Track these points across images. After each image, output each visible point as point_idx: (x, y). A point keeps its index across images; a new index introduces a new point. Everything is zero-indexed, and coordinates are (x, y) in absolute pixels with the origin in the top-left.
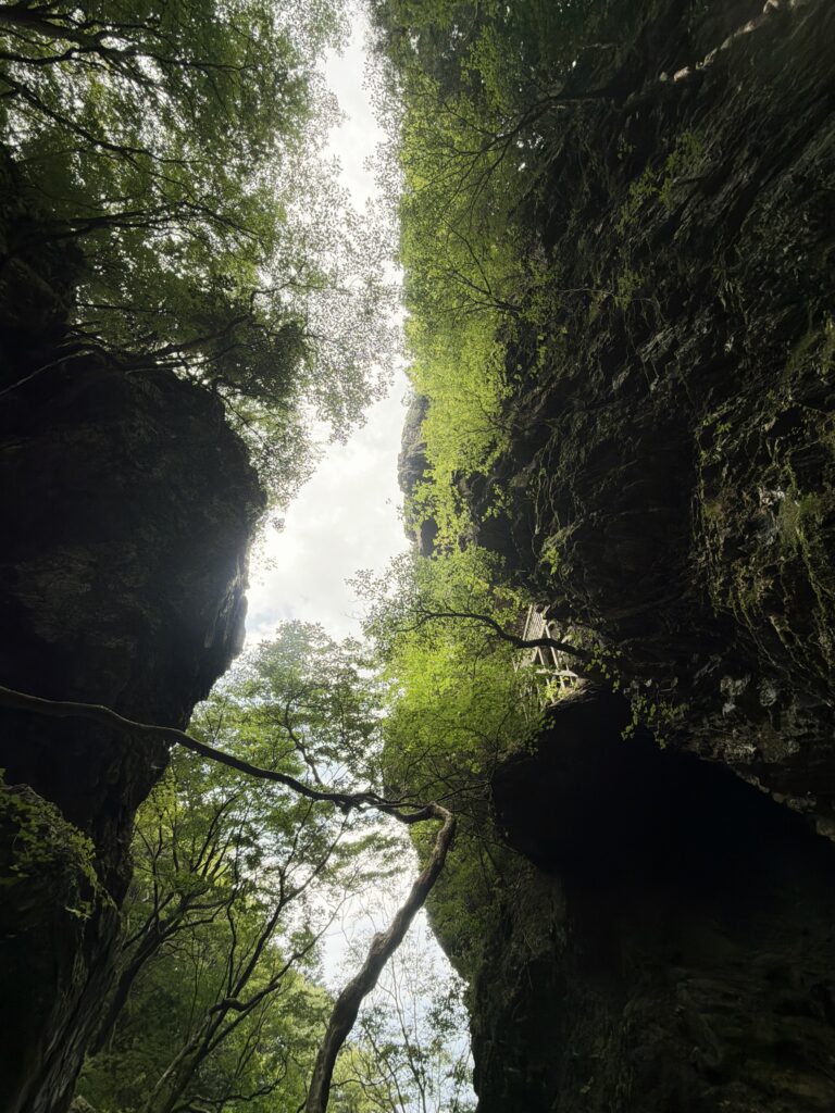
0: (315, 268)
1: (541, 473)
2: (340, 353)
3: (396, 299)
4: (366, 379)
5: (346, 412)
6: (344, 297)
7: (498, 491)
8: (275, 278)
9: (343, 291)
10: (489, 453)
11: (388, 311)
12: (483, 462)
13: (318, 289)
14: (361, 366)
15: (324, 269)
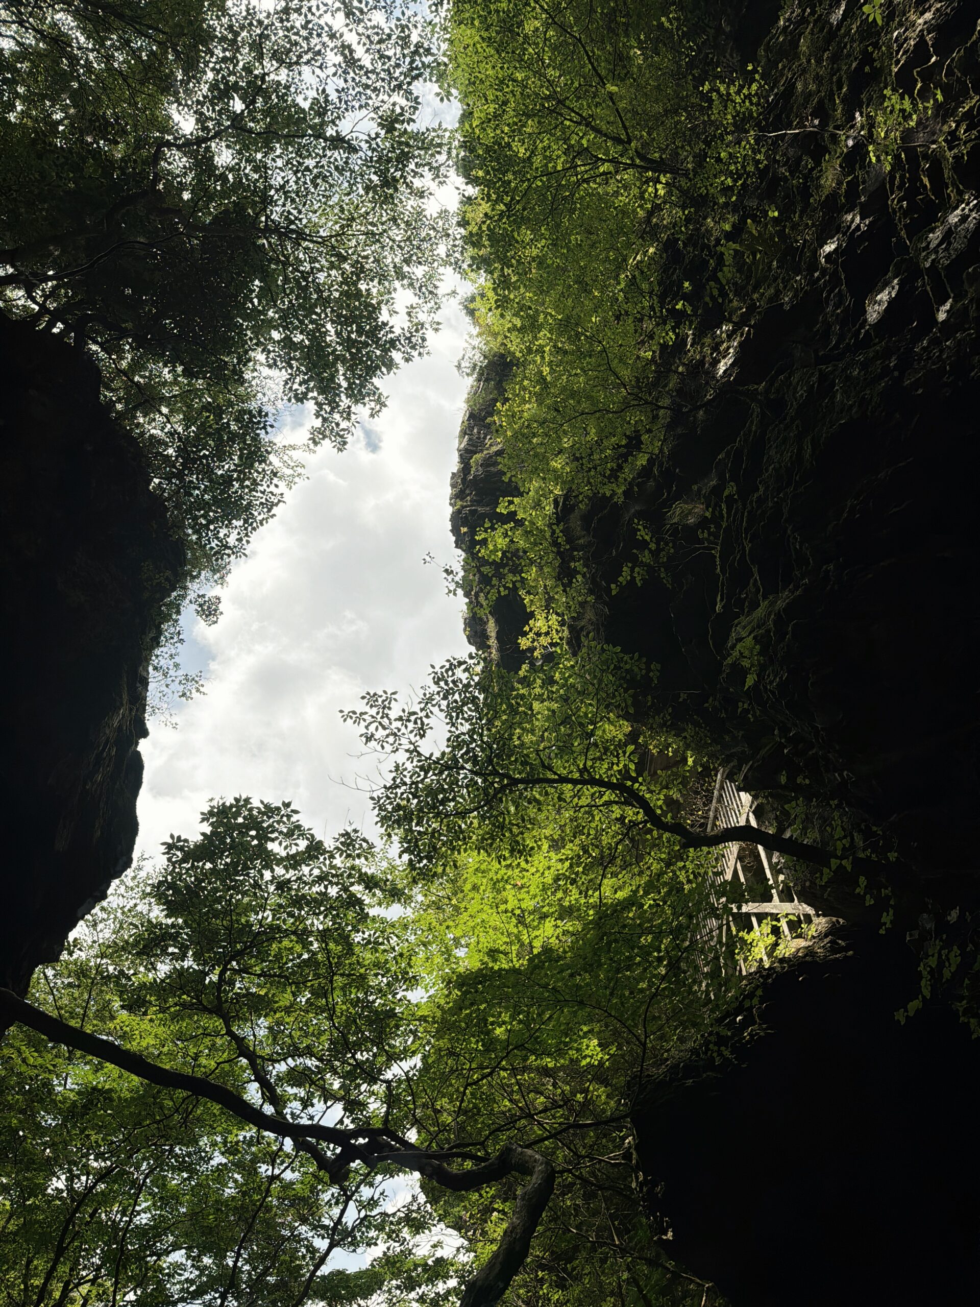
0: (282, 98)
1: (726, 493)
2: (332, 266)
3: (442, 158)
4: (384, 316)
5: (344, 384)
6: (338, 156)
7: (643, 534)
8: (201, 120)
9: (338, 142)
10: (625, 457)
11: (425, 181)
12: (614, 475)
13: (289, 140)
14: (374, 291)
15: (299, 100)
